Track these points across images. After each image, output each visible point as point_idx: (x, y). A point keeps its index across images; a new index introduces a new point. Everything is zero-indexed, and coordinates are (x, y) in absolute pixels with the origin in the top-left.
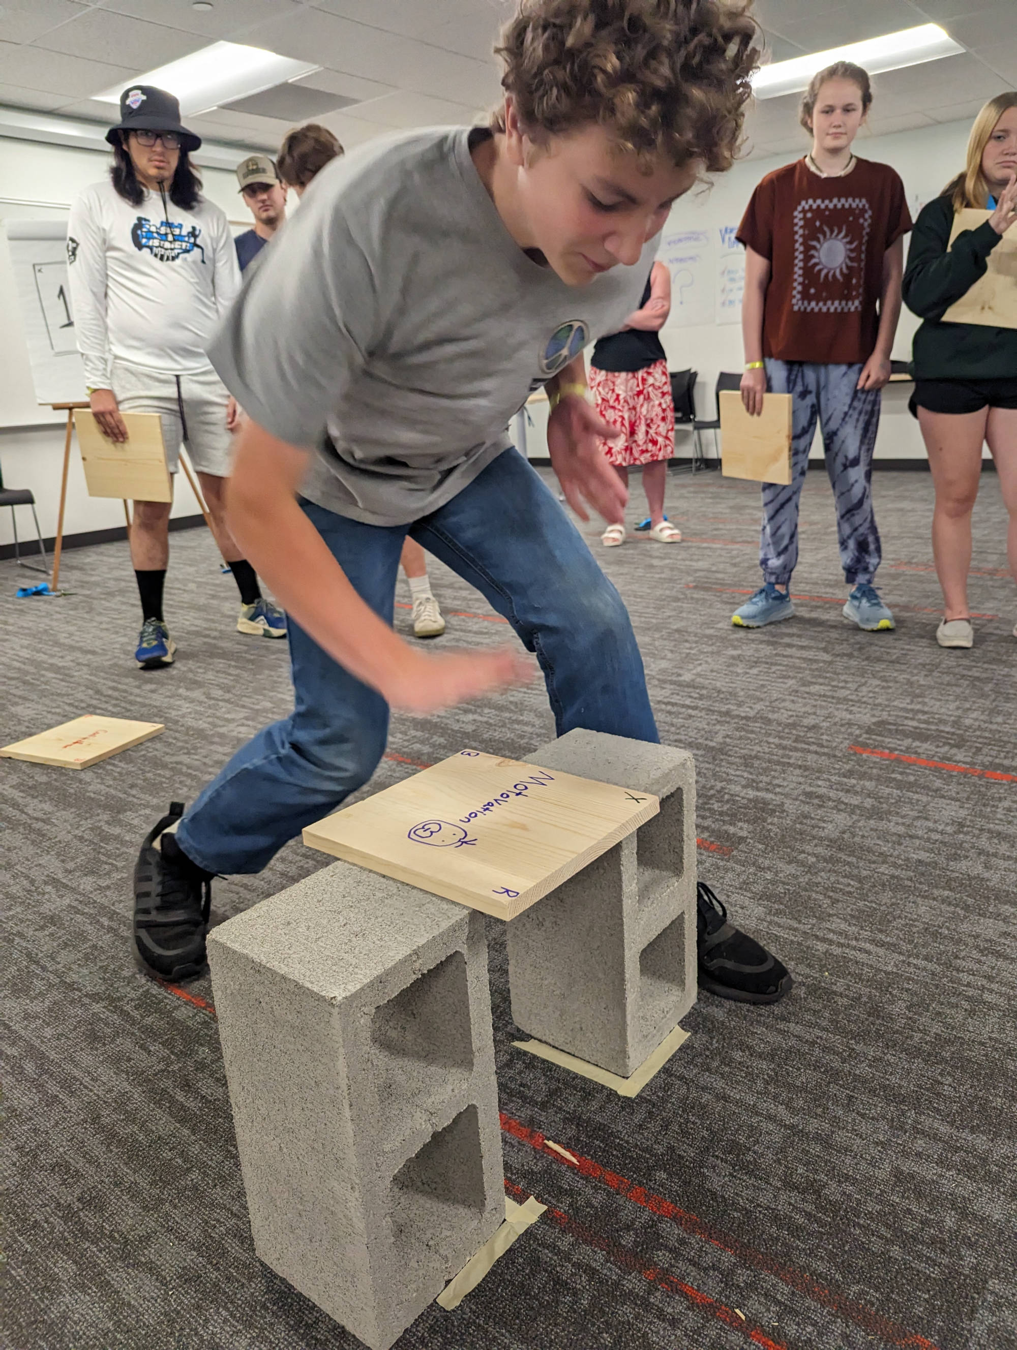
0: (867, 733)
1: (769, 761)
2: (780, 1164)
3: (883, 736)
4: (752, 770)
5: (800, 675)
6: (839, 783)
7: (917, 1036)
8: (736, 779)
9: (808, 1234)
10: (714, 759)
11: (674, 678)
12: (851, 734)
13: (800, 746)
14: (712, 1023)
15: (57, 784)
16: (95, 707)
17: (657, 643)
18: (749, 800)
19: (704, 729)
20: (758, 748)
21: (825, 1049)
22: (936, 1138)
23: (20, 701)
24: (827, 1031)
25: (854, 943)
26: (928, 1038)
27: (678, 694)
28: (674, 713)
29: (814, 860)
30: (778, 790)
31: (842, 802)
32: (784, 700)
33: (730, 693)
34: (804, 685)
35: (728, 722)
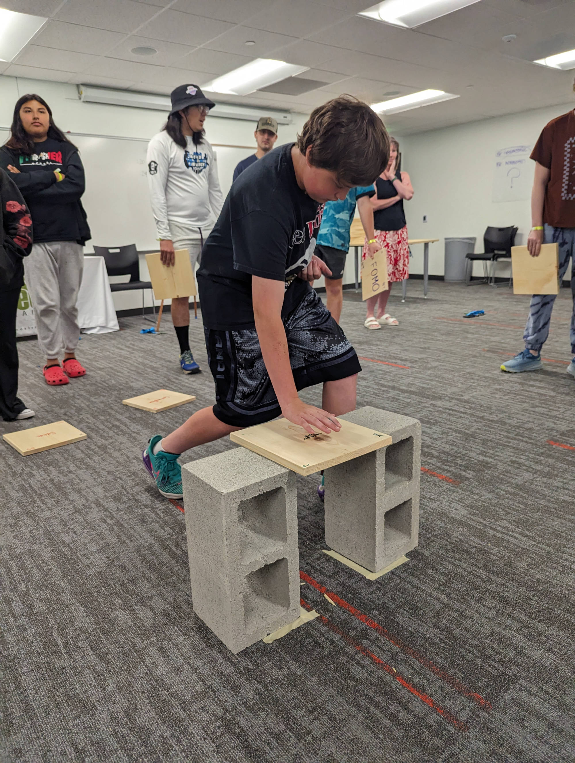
0: (560, 435)
1: (497, 443)
2: (435, 618)
3: (569, 437)
4: (485, 447)
5: (533, 402)
6: (534, 458)
7: (527, 578)
8: (475, 450)
9: (438, 647)
10: (466, 439)
11: (459, 397)
12: (551, 435)
13: (517, 437)
14: (422, 556)
15: (145, 418)
16: (167, 386)
17: (455, 379)
18: (479, 461)
19: (466, 424)
20: (493, 436)
21: (476, 576)
22: (519, 621)
23: (135, 381)
24: (480, 568)
25: (511, 533)
26: (532, 580)
27: (458, 405)
28: (452, 415)
29: (504, 493)
30: (497, 458)
31: (532, 468)
32: (518, 414)
33: (488, 408)
34: (533, 407)
35: (481, 422)
